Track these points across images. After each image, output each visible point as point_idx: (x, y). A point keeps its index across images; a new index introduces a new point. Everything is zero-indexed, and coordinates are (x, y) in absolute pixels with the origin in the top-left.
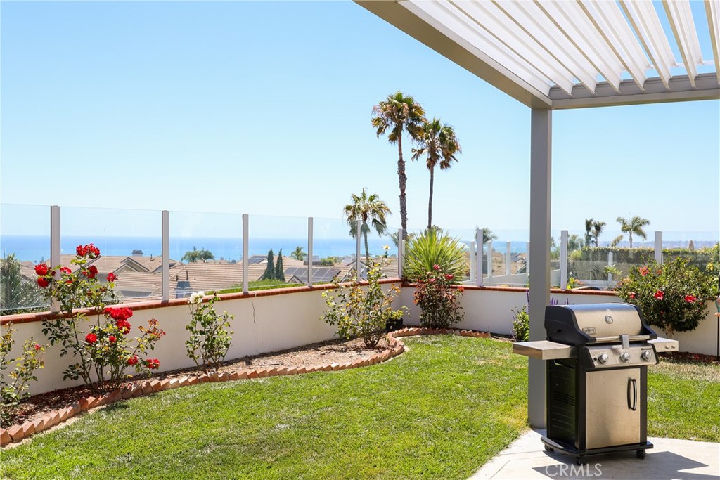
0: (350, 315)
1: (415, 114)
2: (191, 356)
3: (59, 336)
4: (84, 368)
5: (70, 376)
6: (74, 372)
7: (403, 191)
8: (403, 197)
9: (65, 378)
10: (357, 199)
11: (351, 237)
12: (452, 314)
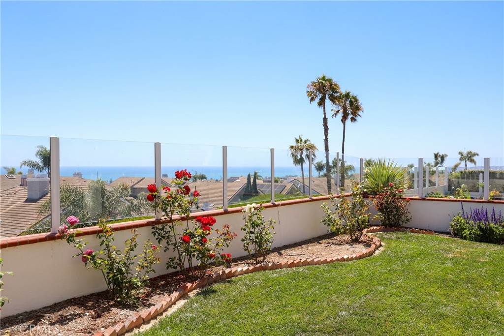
0: (340, 219)
1: (334, 88)
2: (245, 250)
3: (163, 237)
4: (180, 260)
5: (171, 266)
6: (173, 263)
7: (326, 136)
8: (326, 140)
9: (168, 268)
10: (297, 141)
11: (294, 165)
12: (403, 217)
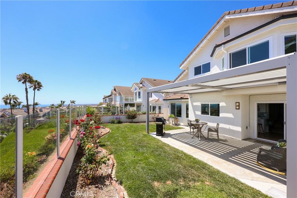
1: (31, 78)
8: (27, 96)
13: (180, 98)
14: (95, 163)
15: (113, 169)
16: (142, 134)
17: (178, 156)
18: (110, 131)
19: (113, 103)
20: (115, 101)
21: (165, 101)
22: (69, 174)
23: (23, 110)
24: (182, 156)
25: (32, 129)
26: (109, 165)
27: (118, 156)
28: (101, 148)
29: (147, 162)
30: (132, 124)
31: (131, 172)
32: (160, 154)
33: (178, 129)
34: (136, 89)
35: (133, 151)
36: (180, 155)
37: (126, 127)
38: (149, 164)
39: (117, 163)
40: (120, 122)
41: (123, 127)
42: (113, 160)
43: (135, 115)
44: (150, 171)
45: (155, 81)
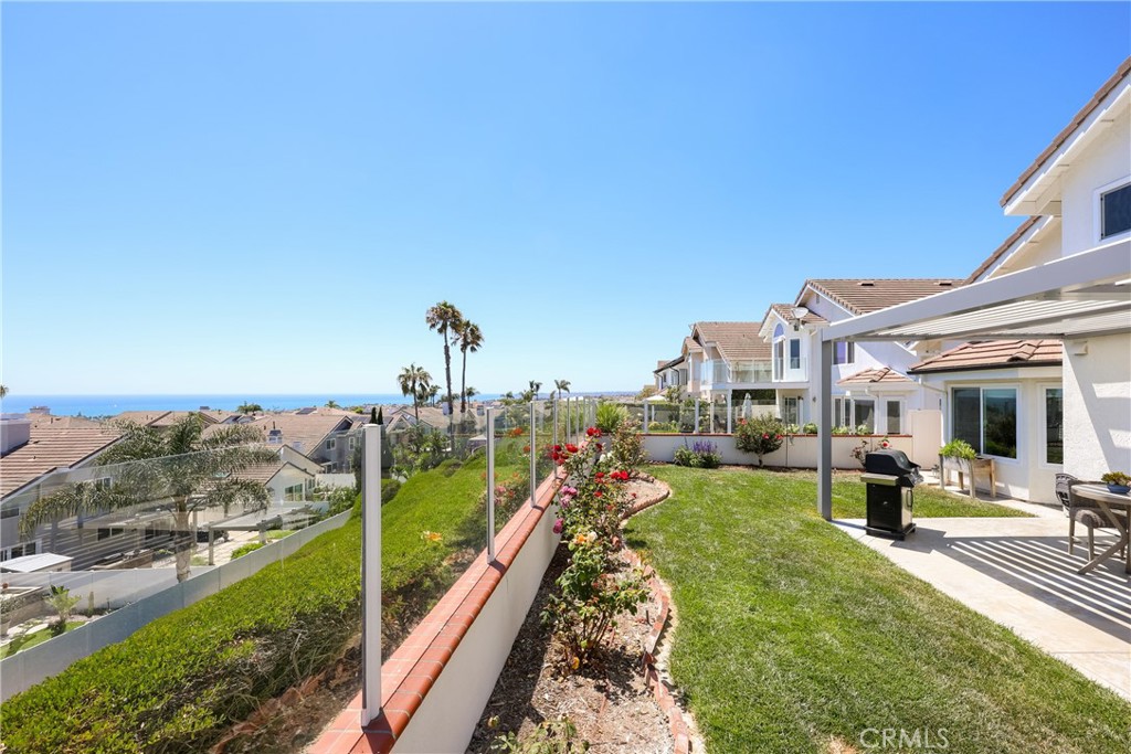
1: (456, 316)
8: (448, 369)
13: (1004, 360)
14: (596, 600)
15: (662, 636)
16: (798, 519)
17: (978, 651)
18: (671, 492)
19: (690, 388)
20: (697, 380)
21: (920, 378)
22: (526, 621)
23: (441, 411)
24: (1004, 652)
25: (457, 465)
26: (651, 621)
27: (689, 591)
28: (630, 551)
29: (807, 643)
30: (760, 473)
31: (732, 669)
32: (875, 622)
33: (993, 515)
34: (779, 330)
35: (747, 583)
36: (991, 648)
37: (734, 482)
38: (811, 651)
39: (682, 618)
40: (709, 463)
41: (718, 482)
42: (665, 604)
43: (772, 436)
44: (812, 685)
45: (868, 288)
